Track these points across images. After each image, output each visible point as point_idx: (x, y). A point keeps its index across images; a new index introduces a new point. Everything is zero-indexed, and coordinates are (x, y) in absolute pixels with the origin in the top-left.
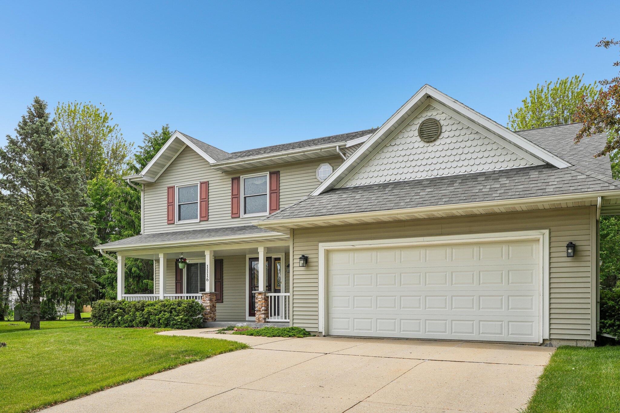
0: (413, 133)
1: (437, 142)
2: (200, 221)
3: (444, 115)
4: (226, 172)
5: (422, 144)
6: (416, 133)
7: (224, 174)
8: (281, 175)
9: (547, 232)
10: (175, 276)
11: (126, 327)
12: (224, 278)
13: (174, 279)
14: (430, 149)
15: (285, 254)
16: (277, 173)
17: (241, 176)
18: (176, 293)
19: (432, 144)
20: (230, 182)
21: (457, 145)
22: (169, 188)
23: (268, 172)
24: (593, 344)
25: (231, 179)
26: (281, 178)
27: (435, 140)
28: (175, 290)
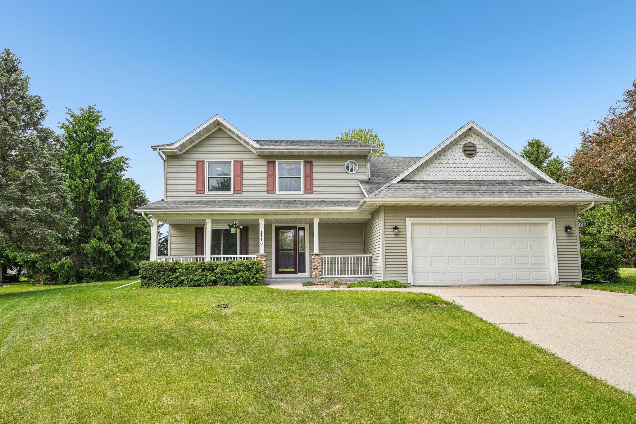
0: (459, 149)
1: (475, 158)
2: (234, 193)
3: (478, 141)
4: (262, 156)
5: (465, 158)
6: (461, 150)
7: (258, 157)
8: (314, 164)
9: (554, 219)
10: (195, 240)
11: (191, 286)
12: (250, 242)
13: (195, 242)
14: (470, 162)
15: (310, 225)
16: (311, 162)
17: (276, 161)
18: (196, 254)
19: (471, 159)
20: (266, 164)
21: (487, 162)
22: (198, 162)
23: (303, 161)
24: (580, 284)
25: (266, 162)
26: (314, 167)
27: (473, 157)
28: (194, 252)
